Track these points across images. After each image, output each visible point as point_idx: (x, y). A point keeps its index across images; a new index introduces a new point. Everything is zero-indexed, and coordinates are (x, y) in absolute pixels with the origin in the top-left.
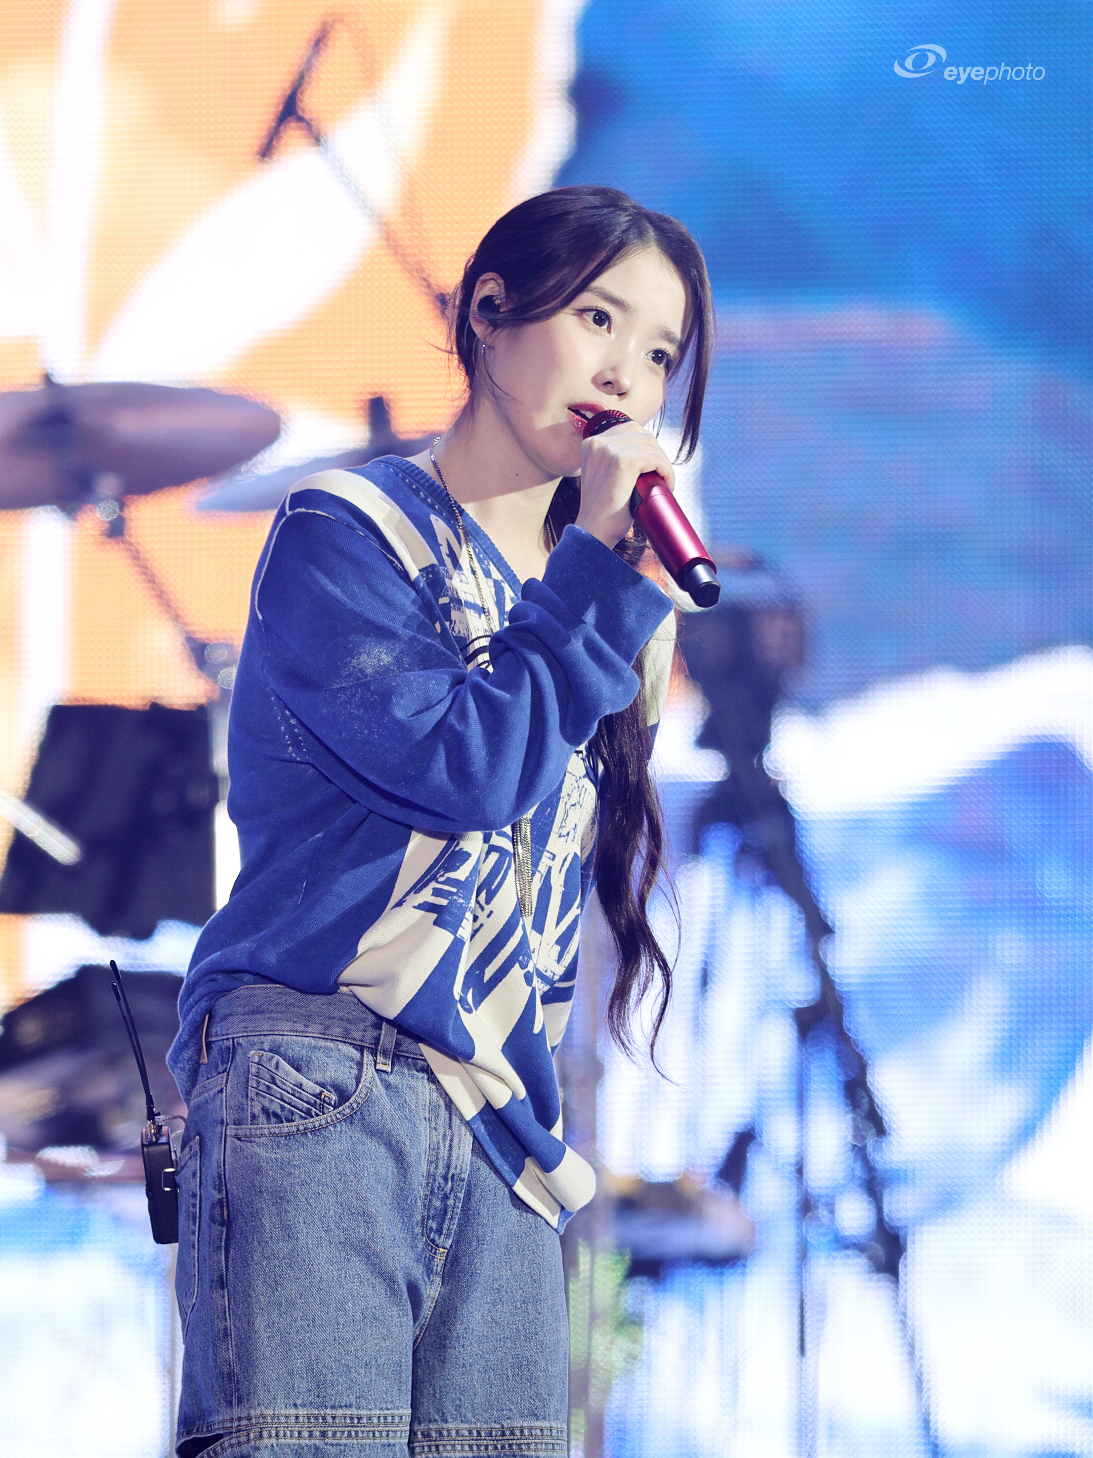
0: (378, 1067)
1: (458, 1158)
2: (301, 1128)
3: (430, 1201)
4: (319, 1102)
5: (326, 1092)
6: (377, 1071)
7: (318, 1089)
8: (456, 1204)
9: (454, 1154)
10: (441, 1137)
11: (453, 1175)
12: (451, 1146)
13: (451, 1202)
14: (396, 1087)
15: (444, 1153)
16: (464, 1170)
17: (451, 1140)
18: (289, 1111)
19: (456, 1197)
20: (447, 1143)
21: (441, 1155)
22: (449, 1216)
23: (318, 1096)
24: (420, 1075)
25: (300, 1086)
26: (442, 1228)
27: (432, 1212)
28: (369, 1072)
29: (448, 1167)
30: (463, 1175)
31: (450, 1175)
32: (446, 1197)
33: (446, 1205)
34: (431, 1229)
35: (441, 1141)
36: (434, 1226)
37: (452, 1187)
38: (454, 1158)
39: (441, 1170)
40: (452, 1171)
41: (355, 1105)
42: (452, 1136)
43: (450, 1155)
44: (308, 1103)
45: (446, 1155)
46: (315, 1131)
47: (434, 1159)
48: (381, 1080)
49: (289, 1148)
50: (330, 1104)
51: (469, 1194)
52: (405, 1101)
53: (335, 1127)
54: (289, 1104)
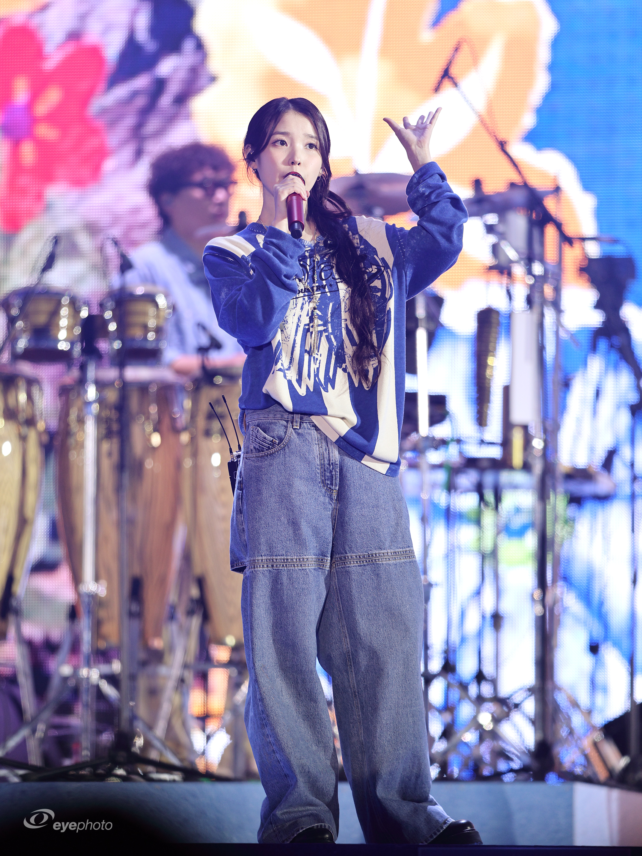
0: (294, 427)
1: (333, 457)
2: (266, 454)
3: (325, 474)
4: (273, 444)
5: (274, 440)
6: (294, 429)
7: (272, 439)
8: (337, 473)
9: (331, 455)
10: (324, 450)
11: (332, 463)
12: (329, 452)
13: (334, 473)
14: (302, 434)
15: (326, 455)
16: (336, 461)
17: (329, 451)
18: (262, 447)
19: (336, 471)
20: (327, 452)
21: (325, 457)
22: (334, 478)
23: (272, 441)
24: (312, 428)
25: (265, 438)
26: (333, 483)
27: (327, 478)
28: (290, 430)
29: (329, 460)
30: (336, 463)
31: (331, 463)
32: (331, 472)
33: (332, 474)
34: (328, 484)
35: (324, 452)
36: (329, 482)
37: (333, 468)
38: (331, 457)
39: (326, 462)
40: (331, 462)
41: (285, 443)
42: (329, 449)
43: (329, 456)
44: (268, 444)
45: (327, 456)
46: (271, 455)
47: (322, 458)
48: (295, 432)
49: (261, 462)
50: (276, 444)
51: (341, 470)
52: (306, 438)
53: (278, 452)
54: (262, 445)
